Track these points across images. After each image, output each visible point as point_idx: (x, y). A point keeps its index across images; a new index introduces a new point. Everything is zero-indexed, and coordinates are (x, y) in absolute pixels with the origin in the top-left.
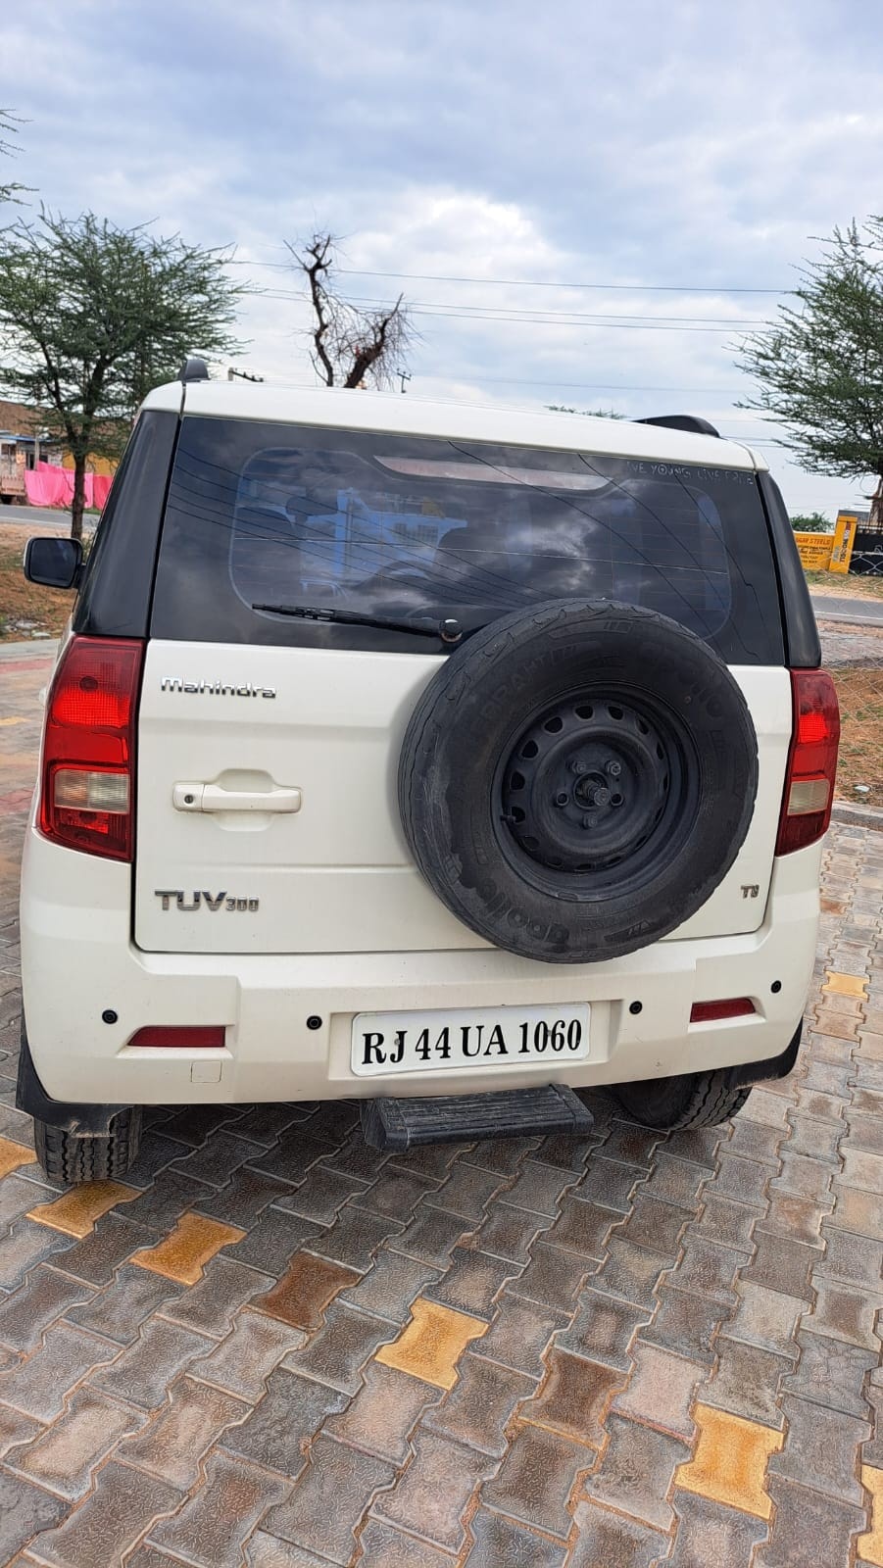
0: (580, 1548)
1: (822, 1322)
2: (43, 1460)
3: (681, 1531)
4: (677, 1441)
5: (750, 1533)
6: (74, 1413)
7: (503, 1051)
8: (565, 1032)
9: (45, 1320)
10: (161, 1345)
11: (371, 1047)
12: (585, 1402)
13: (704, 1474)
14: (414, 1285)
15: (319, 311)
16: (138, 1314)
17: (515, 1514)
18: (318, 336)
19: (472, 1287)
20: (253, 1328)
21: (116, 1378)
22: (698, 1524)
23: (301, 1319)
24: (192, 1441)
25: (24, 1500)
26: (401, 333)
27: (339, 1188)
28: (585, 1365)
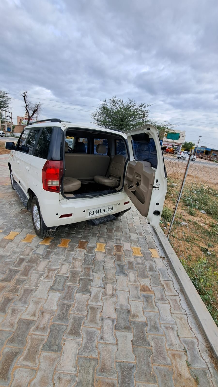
0: (127, 264)
1: (139, 236)
2: (61, 272)
3: (135, 260)
4: (131, 251)
5: (142, 258)
6: (62, 266)
7: (105, 212)
8: (111, 208)
9: (51, 256)
10: (68, 255)
11: (90, 213)
12: (120, 249)
13: (135, 253)
14: (95, 241)
15: (26, 103)
16: (63, 252)
17: (119, 263)
18: (26, 107)
19: (102, 240)
20: (79, 250)
21: (65, 260)
22: (137, 258)
23: (84, 248)
24: (79, 265)
25: (62, 278)
26: (40, 108)
27: (80, 232)
28: (118, 246)
